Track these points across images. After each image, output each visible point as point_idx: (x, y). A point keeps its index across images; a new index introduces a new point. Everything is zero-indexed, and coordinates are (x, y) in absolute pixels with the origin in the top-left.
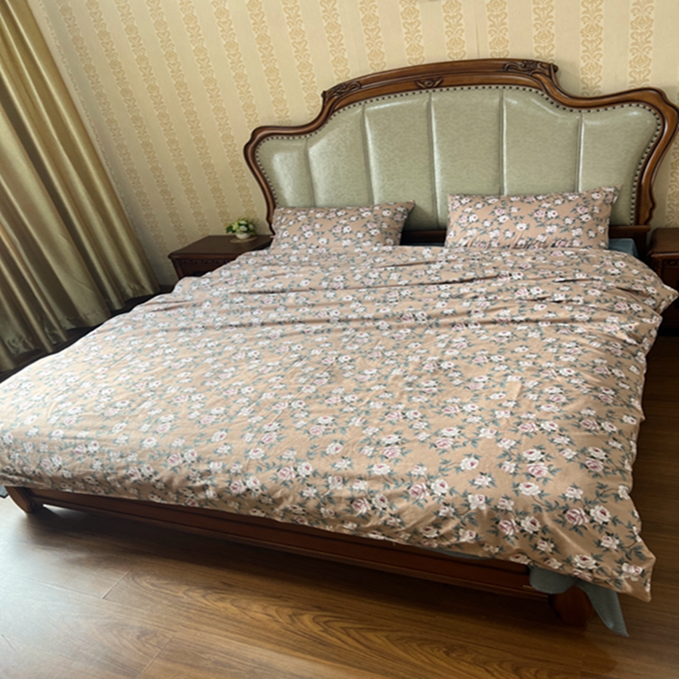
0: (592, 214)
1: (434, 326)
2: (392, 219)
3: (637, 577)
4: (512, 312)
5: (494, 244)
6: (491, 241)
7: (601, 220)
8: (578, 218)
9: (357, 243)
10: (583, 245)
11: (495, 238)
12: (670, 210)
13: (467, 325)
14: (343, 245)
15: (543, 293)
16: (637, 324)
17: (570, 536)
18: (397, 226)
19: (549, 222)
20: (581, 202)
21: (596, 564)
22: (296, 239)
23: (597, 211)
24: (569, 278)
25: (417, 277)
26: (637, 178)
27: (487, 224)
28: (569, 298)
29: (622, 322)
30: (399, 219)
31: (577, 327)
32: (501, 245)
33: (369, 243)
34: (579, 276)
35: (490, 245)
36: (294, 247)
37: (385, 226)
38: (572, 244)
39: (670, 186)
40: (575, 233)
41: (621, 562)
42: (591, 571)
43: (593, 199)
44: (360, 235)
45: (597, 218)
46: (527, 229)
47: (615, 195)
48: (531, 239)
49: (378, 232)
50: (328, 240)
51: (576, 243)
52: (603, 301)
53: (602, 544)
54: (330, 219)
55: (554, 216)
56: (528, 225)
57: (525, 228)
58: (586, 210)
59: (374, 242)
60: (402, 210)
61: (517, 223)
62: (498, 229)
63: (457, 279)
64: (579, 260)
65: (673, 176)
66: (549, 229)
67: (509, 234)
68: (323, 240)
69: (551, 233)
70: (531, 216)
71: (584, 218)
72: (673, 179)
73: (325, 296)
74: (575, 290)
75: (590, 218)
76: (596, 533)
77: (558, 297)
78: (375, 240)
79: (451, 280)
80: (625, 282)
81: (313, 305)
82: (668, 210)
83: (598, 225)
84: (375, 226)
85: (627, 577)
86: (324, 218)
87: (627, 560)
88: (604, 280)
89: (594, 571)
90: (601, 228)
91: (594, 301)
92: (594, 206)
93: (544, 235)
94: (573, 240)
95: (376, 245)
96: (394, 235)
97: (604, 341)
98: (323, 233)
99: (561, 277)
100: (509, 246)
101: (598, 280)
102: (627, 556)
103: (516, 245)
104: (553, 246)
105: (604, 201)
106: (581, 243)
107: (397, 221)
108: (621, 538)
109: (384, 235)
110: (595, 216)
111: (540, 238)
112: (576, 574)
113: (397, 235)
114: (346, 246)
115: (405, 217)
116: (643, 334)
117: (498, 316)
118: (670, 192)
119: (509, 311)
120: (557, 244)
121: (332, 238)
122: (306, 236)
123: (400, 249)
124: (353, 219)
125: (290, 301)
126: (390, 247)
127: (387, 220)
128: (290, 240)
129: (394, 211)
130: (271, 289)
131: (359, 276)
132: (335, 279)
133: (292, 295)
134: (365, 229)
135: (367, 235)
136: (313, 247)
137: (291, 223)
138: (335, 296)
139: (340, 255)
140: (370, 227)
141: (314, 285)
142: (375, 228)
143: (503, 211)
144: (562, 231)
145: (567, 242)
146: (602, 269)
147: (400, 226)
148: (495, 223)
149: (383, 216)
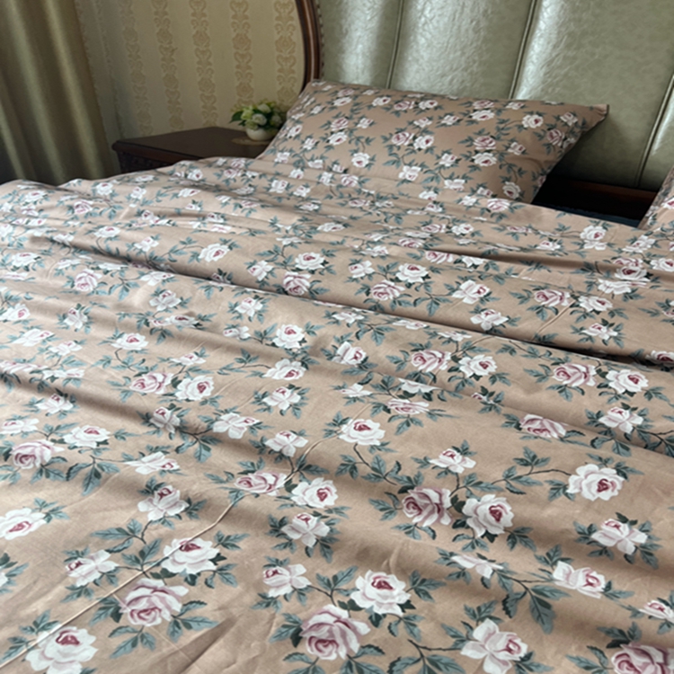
2: (541, 137)
9: (433, 177)
14: (401, 176)
18: (543, 157)
22: (309, 144)
33: (459, 183)
36: (300, 164)
37: (515, 150)
44: (447, 160)
49: (494, 160)
50: (373, 159)
54: (397, 113)
59: (472, 184)
60: (571, 121)
68: (364, 158)
78: (477, 178)
84: (492, 145)
86: (388, 108)
95: (473, 192)
98: (368, 141)
107: (549, 145)
109: (504, 173)
113: (535, 178)
114: (405, 181)
115: (572, 140)
121: (383, 157)
122: (333, 141)
123: (529, 215)
124: (449, 120)
125: (137, 298)
126: (504, 205)
127: (527, 137)
128: (295, 145)
129: (553, 122)
130: (123, 249)
131: (367, 267)
132: (300, 261)
133: (153, 279)
134: (464, 150)
135: (464, 163)
136: (336, 168)
137: (317, 110)
138: (259, 314)
139: (380, 198)
140: (478, 145)
141: (235, 263)
142: (489, 151)
147: (551, 158)
149: (521, 127)
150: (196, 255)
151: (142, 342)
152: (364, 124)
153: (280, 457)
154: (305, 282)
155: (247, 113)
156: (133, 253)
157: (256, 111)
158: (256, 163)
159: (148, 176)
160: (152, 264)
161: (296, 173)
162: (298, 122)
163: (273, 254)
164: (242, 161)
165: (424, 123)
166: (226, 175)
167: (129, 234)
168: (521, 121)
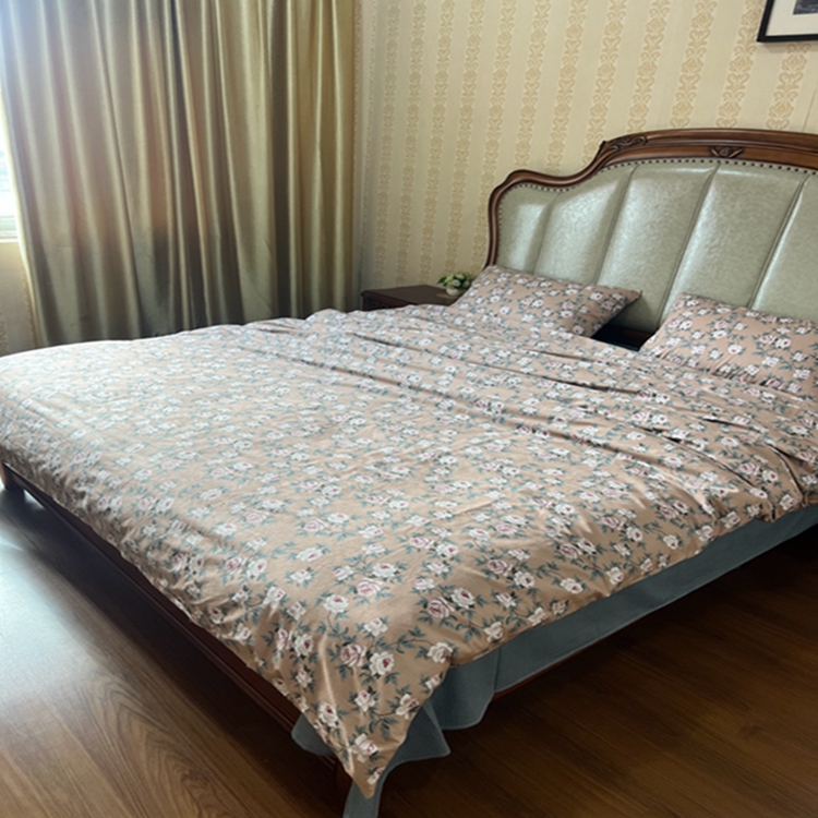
1: (497, 421)
2: (599, 305)
3: (364, 756)
4: (599, 432)
5: (692, 363)
6: (690, 358)
9: (539, 321)
10: (802, 393)
11: (696, 355)
13: (534, 431)
14: (523, 319)
15: (665, 424)
16: (736, 490)
17: (331, 675)
18: (599, 315)
19: (771, 353)
21: (337, 723)
22: (479, 301)
24: (722, 419)
25: (547, 368)
27: (697, 335)
28: (689, 439)
29: (719, 482)
30: (609, 308)
31: (657, 472)
32: (700, 367)
33: (551, 324)
34: (736, 420)
35: (687, 362)
36: (472, 311)
37: (584, 310)
38: (787, 387)
40: (798, 374)
41: (360, 731)
42: (328, 729)
44: (547, 313)
46: (740, 353)
48: (738, 368)
49: (571, 315)
50: (510, 310)
51: (793, 388)
52: (729, 454)
53: (356, 700)
54: (528, 288)
55: (783, 346)
56: (744, 350)
57: (738, 351)
59: (557, 326)
60: (618, 297)
61: (732, 344)
62: (706, 345)
63: (588, 383)
64: (771, 406)
66: (767, 361)
67: (715, 355)
68: (506, 309)
69: (766, 366)
70: (755, 338)
73: (430, 361)
74: (706, 432)
76: (358, 683)
77: (677, 433)
78: (560, 322)
79: (581, 382)
80: (793, 444)
81: (405, 365)
84: (572, 307)
85: (355, 752)
86: (524, 285)
87: (368, 731)
88: (766, 434)
89: (332, 730)
91: (717, 452)
93: (757, 366)
94: (791, 382)
95: (557, 329)
96: (589, 324)
97: (666, 496)
98: (510, 301)
99: (714, 415)
100: (708, 370)
101: (758, 432)
102: (370, 725)
103: (718, 370)
104: (763, 384)
106: (800, 390)
107: (603, 309)
108: (380, 701)
109: (575, 320)
111: (751, 370)
112: (316, 727)
113: (593, 325)
114: (525, 322)
115: (619, 307)
116: (732, 506)
117: (581, 432)
119: (596, 430)
120: (767, 383)
121: (516, 309)
122: (492, 300)
123: (580, 341)
124: (553, 293)
125: (393, 356)
126: (570, 335)
127: (591, 304)
128: (472, 301)
129: (607, 297)
130: (387, 340)
131: (487, 350)
132: (460, 347)
133: (399, 350)
134: (557, 308)
135: (556, 315)
136: (491, 314)
137: (487, 283)
138: (440, 363)
139: (509, 329)
140: (564, 306)
141: (433, 347)
142: (569, 310)
143: (725, 325)
144: (782, 368)
145: (782, 383)
146: (787, 424)
147: (605, 315)
148: (708, 337)
149: (589, 299)
150: (417, 343)
151: (396, 368)
152: (510, 292)
153: (441, 394)
154: (460, 354)
155: (449, 278)
156: (390, 341)
157: (455, 278)
158: (449, 309)
159: (392, 311)
160: (398, 345)
161: (469, 315)
162: (476, 288)
163: (449, 344)
164: (442, 307)
165: (540, 294)
166: (432, 314)
167: (389, 334)
168: (590, 296)
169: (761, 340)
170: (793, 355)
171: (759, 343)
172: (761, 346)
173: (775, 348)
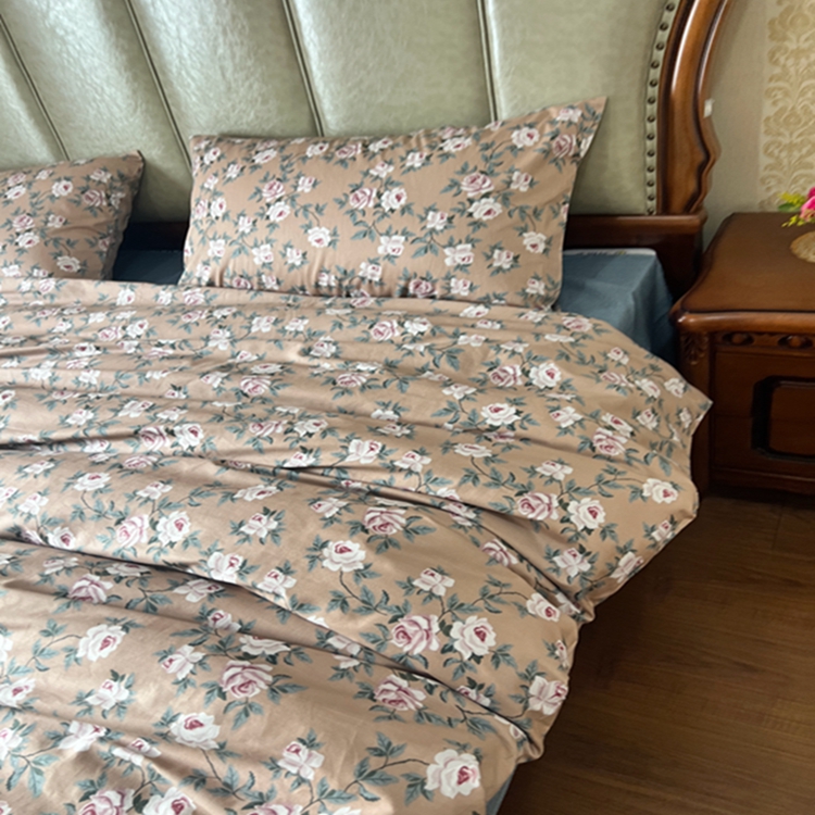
0: (505, 197)
2: (78, 203)
6: (260, 274)
7: (536, 213)
8: (462, 211)
10: (479, 294)
11: (265, 265)
12: (771, 161)
18: (91, 222)
19: (383, 225)
20: (476, 159)
23: (520, 185)
26: (656, 74)
27: (245, 225)
30: (100, 203)
32: (285, 286)
35: (261, 285)
37: (55, 223)
39: (768, 93)
40: (452, 257)
43: (513, 148)
45: (522, 210)
46: (332, 243)
47: (582, 130)
48: (346, 273)
49: (36, 239)
51: (458, 287)
52: (354, 604)
55: (397, 206)
56: (334, 234)
57: (327, 239)
58: (488, 186)
60: (105, 178)
61: (309, 227)
62: (268, 241)
64: (428, 358)
65: (776, 63)
66: (386, 246)
67: (294, 257)
69: (390, 257)
70: (342, 204)
71: (479, 211)
72: (777, 70)
75: (498, 208)
78: (28, 261)
82: (764, 160)
83: (525, 230)
84: (30, 223)
90: (534, 239)
91: (324, 605)
92: (511, 171)
93: (374, 262)
94: (448, 278)
100: (302, 289)
104: (403, 293)
105: (547, 152)
106: (471, 288)
107: (91, 208)
109: (51, 248)
110: (516, 203)
111: (366, 270)
113: (93, 245)
115: (120, 195)
118: (769, 110)
120: (411, 289)
126: (52, 282)
127: (63, 207)
129: (84, 183)
134: (5, 234)
135: (10, 249)
140: (17, 226)
142: (29, 231)
143: (281, 190)
144: (417, 253)
145: (434, 283)
146: (468, 406)
147: (102, 219)
148: (262, 223)
149: (52, 197)
168: (50, 191)
169: (353, 204)
170: (423, 219)
171: (352, 212)
172: (359, 217)
173: (384, 215)
